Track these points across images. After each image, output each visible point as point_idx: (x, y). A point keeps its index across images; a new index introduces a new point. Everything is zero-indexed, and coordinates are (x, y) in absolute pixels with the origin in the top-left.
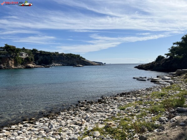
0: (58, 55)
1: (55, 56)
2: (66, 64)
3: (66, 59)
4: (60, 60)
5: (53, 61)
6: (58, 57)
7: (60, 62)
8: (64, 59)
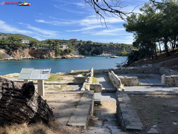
0: (108, 46)
1: (105, 47)
2: (116, 55)
3: (116, 49)
4: (110, 51)
5: (103, 51)
6: (109, 48)
7: (110, 52)
8: (114, 50)
